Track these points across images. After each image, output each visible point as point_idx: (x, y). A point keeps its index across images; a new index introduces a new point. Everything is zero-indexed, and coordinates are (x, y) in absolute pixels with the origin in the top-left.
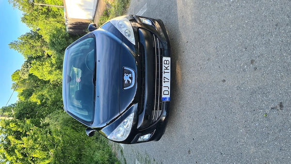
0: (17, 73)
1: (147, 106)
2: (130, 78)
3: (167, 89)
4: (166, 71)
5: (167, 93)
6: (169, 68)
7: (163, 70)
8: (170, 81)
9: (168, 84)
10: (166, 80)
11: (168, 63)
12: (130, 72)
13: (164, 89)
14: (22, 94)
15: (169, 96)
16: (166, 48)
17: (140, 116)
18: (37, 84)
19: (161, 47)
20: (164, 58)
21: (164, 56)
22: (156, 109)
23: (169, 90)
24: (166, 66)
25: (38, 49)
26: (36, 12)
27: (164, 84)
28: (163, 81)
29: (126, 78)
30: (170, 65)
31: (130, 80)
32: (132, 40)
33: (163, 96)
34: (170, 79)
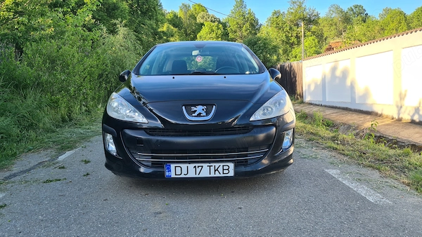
0: (204, 9)
1: (157, 140)
2: (199, 114)
3: (184, 171)
4: (212, 168)
5: (178, 171)
6: (217, 175)
7: (213, 164)
8: (197, 176)
9: (192, 174)
10: (198, 170)
11: (225, 172)
12: (208, 113)
13: (184, 166)
14: (175, 16)
15: (173, 176)
16: (248, 169)
17: (143, 131)
18: (190, 34)
19: (249, 162)
20: (232, 165)
21: (235, 166)
22: (153, 157)
23: (182, 176)
24: (220, 169)
25: (239, 34)
26: (288, 28)
27: (191, 166)
28: (197, 165)
29: (199, 109)
30: (222, 175)
31: (196, 114)
32: (258, 116)
33: (173, 166)
34: (201, 176)
